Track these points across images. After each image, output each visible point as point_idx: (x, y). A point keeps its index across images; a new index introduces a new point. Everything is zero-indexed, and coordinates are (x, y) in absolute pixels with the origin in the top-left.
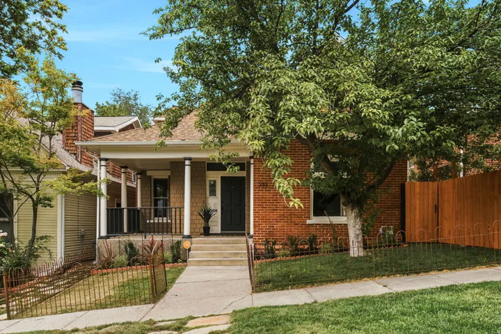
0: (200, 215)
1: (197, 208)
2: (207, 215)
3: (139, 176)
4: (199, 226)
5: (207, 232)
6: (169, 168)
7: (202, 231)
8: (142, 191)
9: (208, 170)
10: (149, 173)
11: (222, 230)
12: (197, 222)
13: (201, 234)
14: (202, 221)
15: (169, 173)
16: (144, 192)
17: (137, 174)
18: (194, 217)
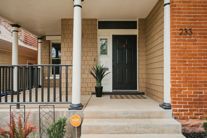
0: (92, 74)
1: (88, 66)
2: (99, 74)
3: (39, 41)
4: (90, 85)
5: (99, 92)
6: (60, 34)
7: (94, 90)
8: (42, 53)
9: (99, 29)
10: (47, 38)
11: (113, 89)
12: (88, 81)
13: (93, 94)
14: (94, 80)
15: (59, 38)
16: (44, 54)
17: (38, 39)
18: (86, 76)
